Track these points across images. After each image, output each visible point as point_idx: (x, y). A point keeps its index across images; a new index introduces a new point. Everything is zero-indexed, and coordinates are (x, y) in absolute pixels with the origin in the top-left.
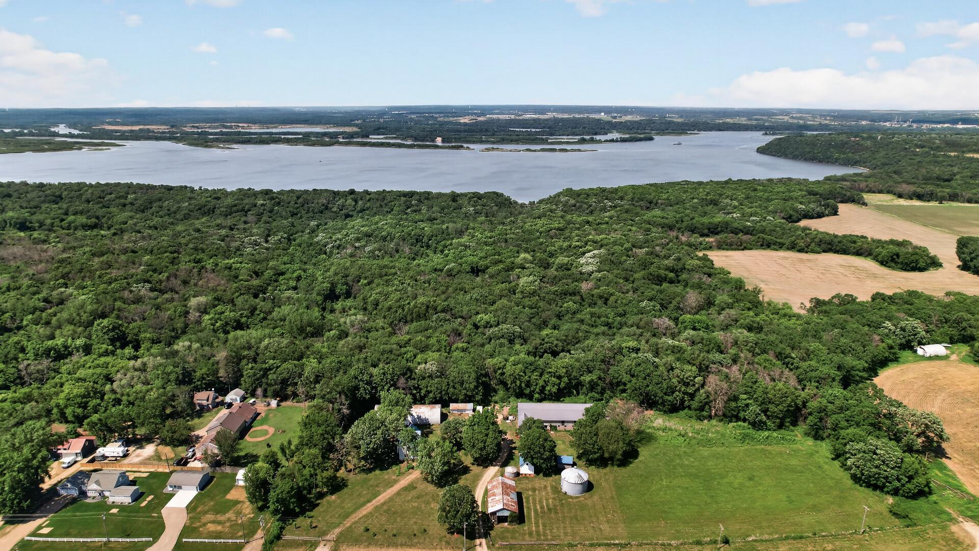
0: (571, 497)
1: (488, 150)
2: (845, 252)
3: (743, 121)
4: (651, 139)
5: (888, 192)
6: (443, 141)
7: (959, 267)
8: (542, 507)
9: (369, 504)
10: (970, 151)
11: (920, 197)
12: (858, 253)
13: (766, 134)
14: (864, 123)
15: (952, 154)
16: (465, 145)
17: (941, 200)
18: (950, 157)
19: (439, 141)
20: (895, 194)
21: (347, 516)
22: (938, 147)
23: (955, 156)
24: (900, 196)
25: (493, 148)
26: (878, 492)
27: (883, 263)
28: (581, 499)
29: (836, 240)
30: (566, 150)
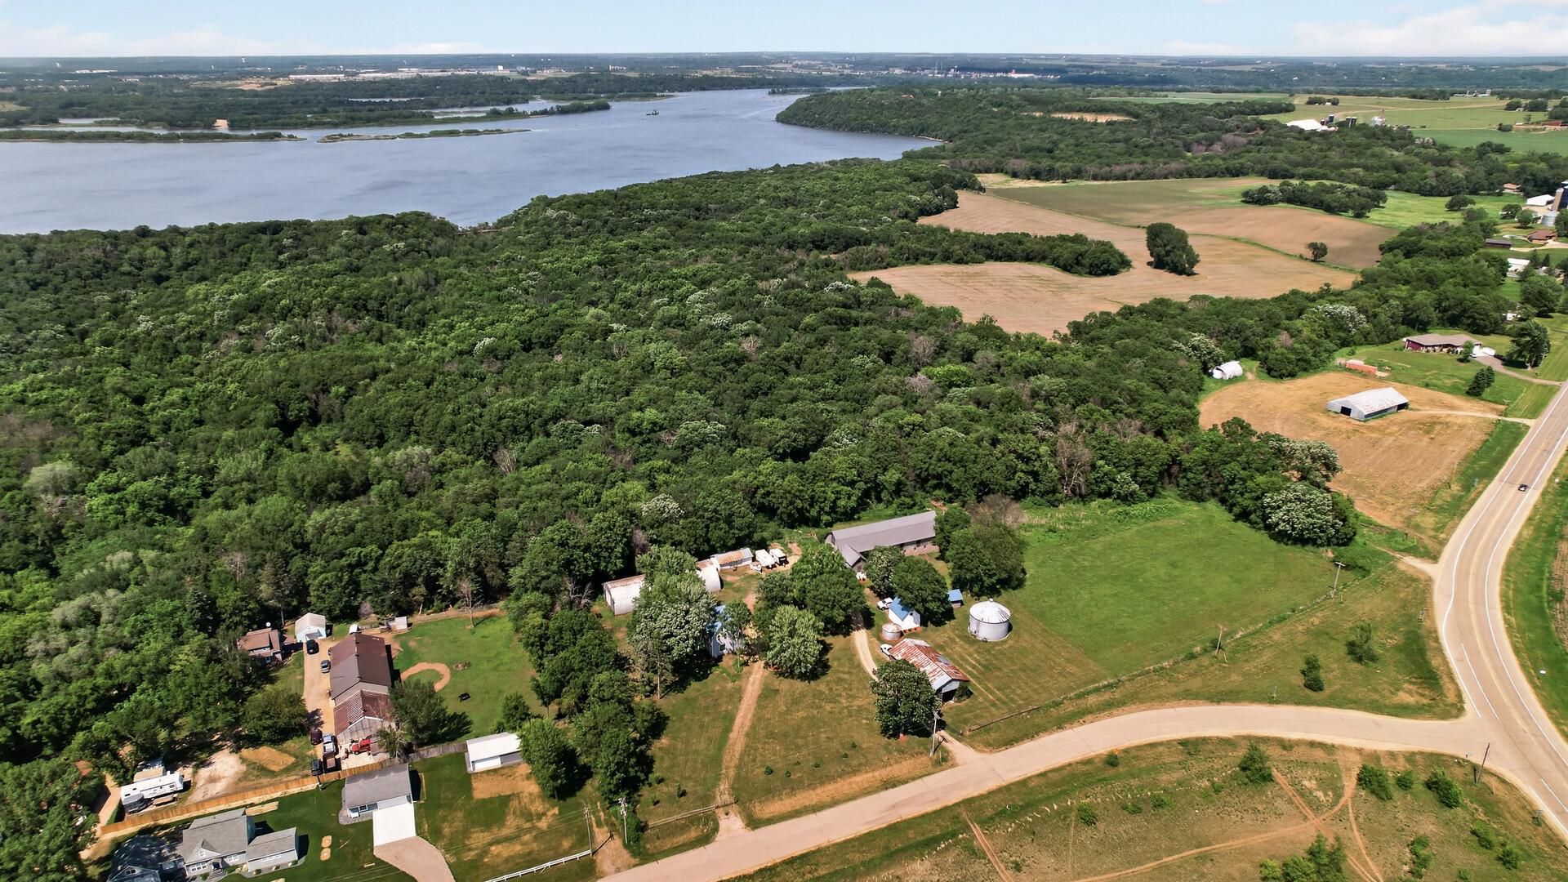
0: (996, 644)
1: (332, 139)
2: (1010, 257)
3: (728, 72)
4: (606, 107)
5: (997, 171)
6: (232, 126)
7: (1149, 264)
8: (974, 667)
9: (732, 735)
10: (1057, 110)
11: (1037, 175)
12: (1028, 258)
13: (773, 93)
14: (898, 71)
15: (1038, 114)
16: (285, 133)
17: (1064, 178)
18: (1034, 118)
19: (222, 125)
20: (1006, 173)
21: (716, 762)
22: (1019, 106)
23: (1041, 117)
24: (1015, 175)
25: (341, 135)
26: (1309, 548)
27: (1066, 268)
28: (1011, 642)
29: (996, 243)
30: (476, 133)
